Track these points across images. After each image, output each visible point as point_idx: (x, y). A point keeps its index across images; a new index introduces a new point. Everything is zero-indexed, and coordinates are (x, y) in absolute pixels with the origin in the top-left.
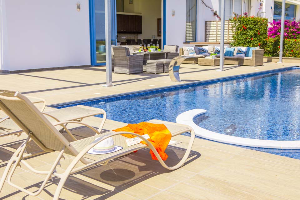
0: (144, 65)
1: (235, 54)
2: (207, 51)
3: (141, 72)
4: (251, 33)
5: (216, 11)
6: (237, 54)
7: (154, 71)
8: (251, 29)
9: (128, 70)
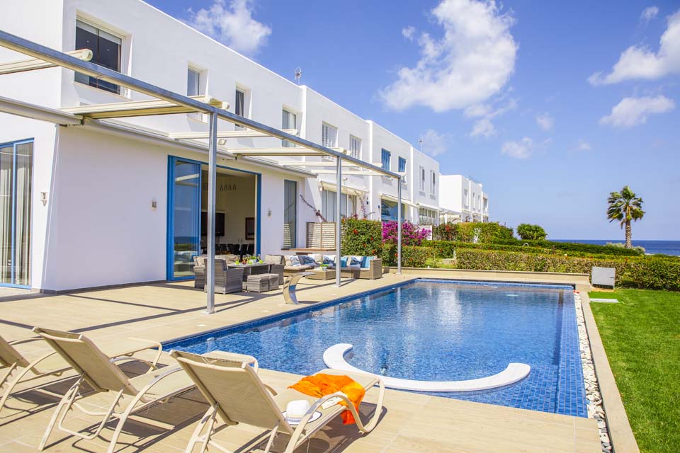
0: (244, 281)
1: (348, 264)
2: (314, 261)
3: (239, 291)
4: (363, 238)
5: (319, 211)
6: (351, 264)
7: (257, 288)
8: (363, 234)
9: (224, 289)
